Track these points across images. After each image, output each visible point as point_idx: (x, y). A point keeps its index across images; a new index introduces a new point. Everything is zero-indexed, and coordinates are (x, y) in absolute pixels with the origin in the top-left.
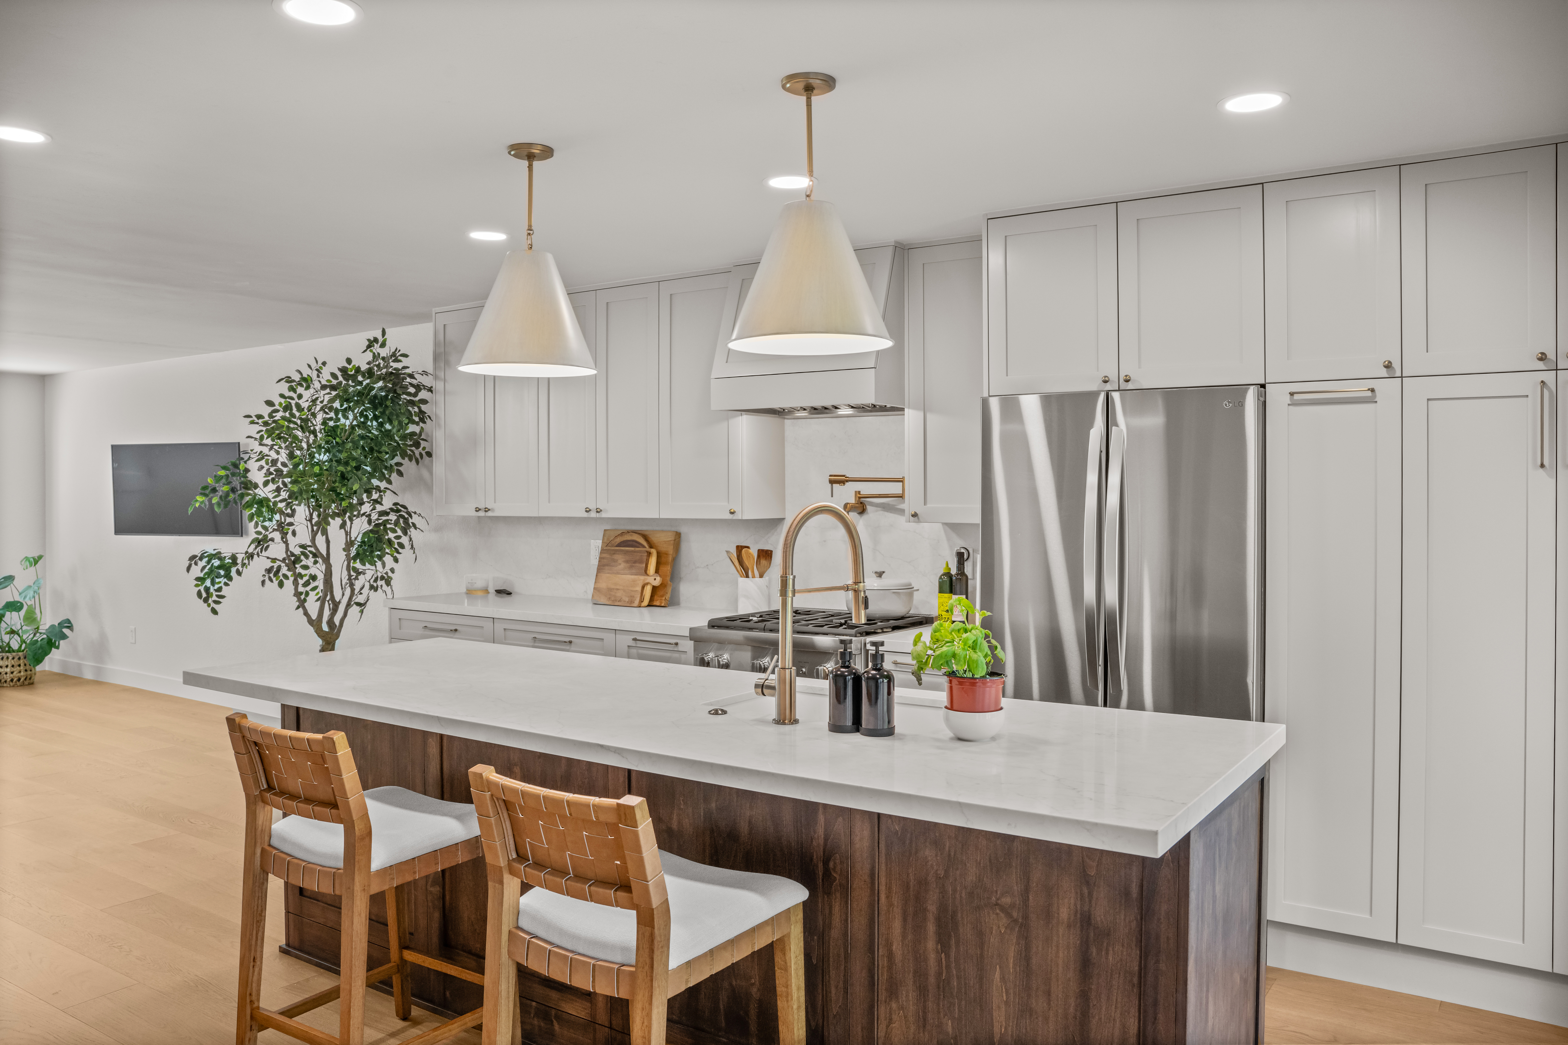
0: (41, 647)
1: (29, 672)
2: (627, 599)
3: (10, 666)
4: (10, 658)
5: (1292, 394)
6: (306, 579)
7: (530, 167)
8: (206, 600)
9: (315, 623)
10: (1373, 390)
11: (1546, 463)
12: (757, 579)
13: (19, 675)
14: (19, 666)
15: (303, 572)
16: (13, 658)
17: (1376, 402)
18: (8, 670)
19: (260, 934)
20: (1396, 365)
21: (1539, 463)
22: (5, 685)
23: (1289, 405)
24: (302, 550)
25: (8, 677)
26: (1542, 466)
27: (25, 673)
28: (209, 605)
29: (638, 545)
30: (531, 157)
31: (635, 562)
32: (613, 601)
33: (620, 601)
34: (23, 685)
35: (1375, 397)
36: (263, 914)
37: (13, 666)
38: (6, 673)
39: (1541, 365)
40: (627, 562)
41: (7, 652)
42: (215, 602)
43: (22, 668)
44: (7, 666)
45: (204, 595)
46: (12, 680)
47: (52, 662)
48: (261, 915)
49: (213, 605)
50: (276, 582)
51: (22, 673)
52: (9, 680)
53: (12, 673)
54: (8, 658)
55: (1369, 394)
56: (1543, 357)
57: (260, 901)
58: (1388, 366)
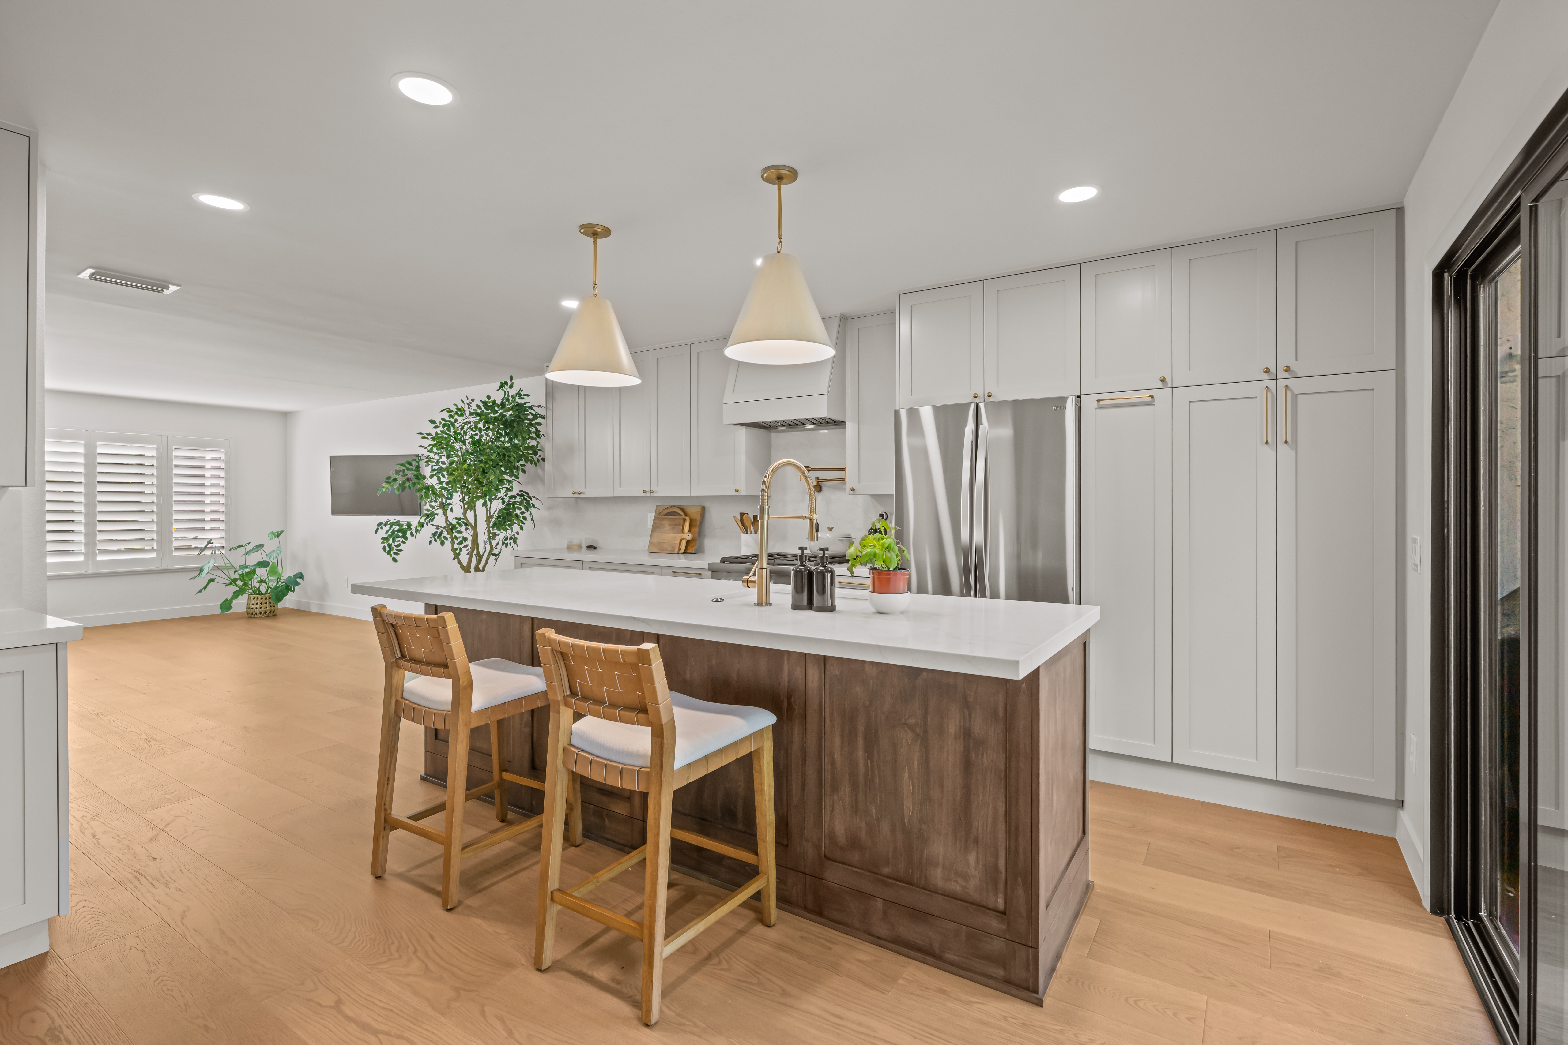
0: (281, 591)
1: (273, 608)
2: (670, 549)
3: (259, 603)
4: (260, 598)
5: (1098, 401)
6: (459, 540)
7: (595, 242)
8: (389, 553)
9: (465, 568)
10: (1152, 397)
11: (1269, 441)
12: (753, 534)
13: (265, 609)
14: (266, 603)
15: (458, 535)
16: (262, 599)
17: (1155, 404)
18: (258, 606)
19: (393, 761)
20: (1168, 380)
21: (1265, 441)
22: (256, 616)
23: (1096, 408)
24: (457, 521)
25: (258, 611)
26: (1267, 443)
27: (270, 608)
28: (391, 556)
29: (678, 514)
30: (595, 235)
31: (676, 525)
32: (661, 550)
33: (666, 550)
34: (268, 616)
35: (1154, 401)
36: (396, 747)
37: (261, 604)
38: (257, 608)
39: (1266, 376)
40: (670, 525)
41: (257, 594)
42: (395, 554)
43: (268, 604)
44: (257, 604)
45: (388, 549)
46: (261, 613)
47: (289, 601)
48: (394, 747)
49: (394, 556)
50: (439, 542)
51: (268, 608)
52: (258, 613)
53: (261, 608)
54: (258, 598)
55: (1150, 399)
56: (1267, 371)
57: (394, 737)
58: (1163, 380)
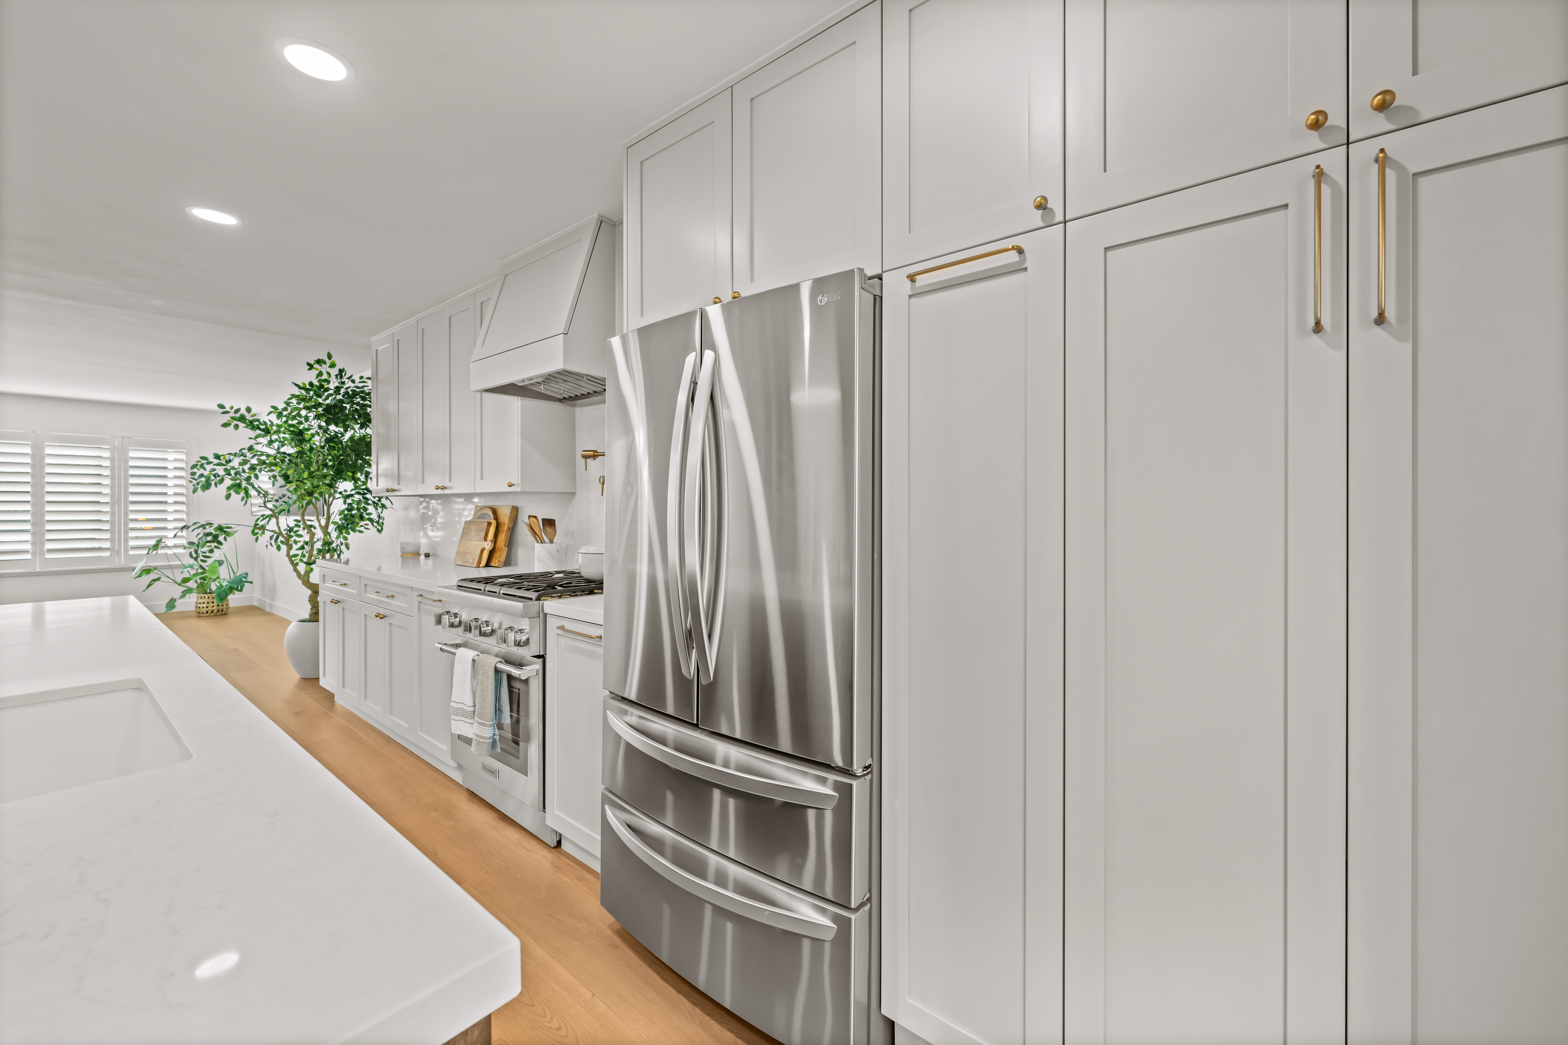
0: (224, 590)
1: (221, 607)
3: (206, 603)
4: (206, 597)
5: (912, 278)
10: (1020, 251)
11: (1326, 322)
13: (212, 608)
14: (213, 602)
16: (209, 598)
17: (1026, 269)
18: (204, 605)
20: (1055, 204)
21: (1311, 323)
22: (202, 615)
23: (910, 296)
25: (205, 610)
26: (1318, 327)
27: (218, 607)
31: (480, 531)
34: (216, 615)
35: (1023, 261)
37: (208, 603)
38: (203, 608)
39: (1314, 141)
40: (476, 531)
41: (208, 593)
43: (215, 604)
44: (204, 603)
46: (207, 612)
51: (215, 608)
52: (205, 612)
53: (207, 607)
54: (205, 597)
55: (1013, 256)
56: (1318, 123)
58: (1042, 206)
